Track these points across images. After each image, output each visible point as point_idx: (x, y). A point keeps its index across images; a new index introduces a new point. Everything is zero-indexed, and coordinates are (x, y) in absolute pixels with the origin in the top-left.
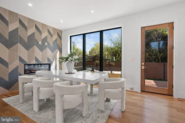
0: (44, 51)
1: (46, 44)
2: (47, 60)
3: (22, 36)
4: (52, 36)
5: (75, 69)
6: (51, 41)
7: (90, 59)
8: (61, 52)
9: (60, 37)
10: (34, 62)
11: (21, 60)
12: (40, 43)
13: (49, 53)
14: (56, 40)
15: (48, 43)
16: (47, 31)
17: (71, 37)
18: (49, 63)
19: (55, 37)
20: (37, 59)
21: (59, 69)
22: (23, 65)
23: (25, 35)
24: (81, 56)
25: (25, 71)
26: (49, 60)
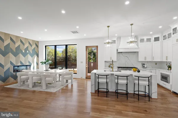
0: (26, 56)
1: (28, 52)
2: (28, 63)
3: (12, 48)
4: (31, 46)
5: (49, 68)
6: (31, 49)
7: (62, 59)
8: (38, 56)
9: (37, 46)
10: (19, 64)
11: (11, 63)
12: (23, 51)
13: (29, 57)
14: (34, 49)
15: (29, 51)
16: (28, 43)
17: (46, 46)
18: (29, 64)
19: (34, 46)
20: (21, 62)
21: (37, 69)
22: (13, 67)
23: (13, 47)
24: (53, 57)
25: (14, 70)
26: (29, 62)
